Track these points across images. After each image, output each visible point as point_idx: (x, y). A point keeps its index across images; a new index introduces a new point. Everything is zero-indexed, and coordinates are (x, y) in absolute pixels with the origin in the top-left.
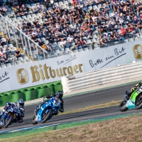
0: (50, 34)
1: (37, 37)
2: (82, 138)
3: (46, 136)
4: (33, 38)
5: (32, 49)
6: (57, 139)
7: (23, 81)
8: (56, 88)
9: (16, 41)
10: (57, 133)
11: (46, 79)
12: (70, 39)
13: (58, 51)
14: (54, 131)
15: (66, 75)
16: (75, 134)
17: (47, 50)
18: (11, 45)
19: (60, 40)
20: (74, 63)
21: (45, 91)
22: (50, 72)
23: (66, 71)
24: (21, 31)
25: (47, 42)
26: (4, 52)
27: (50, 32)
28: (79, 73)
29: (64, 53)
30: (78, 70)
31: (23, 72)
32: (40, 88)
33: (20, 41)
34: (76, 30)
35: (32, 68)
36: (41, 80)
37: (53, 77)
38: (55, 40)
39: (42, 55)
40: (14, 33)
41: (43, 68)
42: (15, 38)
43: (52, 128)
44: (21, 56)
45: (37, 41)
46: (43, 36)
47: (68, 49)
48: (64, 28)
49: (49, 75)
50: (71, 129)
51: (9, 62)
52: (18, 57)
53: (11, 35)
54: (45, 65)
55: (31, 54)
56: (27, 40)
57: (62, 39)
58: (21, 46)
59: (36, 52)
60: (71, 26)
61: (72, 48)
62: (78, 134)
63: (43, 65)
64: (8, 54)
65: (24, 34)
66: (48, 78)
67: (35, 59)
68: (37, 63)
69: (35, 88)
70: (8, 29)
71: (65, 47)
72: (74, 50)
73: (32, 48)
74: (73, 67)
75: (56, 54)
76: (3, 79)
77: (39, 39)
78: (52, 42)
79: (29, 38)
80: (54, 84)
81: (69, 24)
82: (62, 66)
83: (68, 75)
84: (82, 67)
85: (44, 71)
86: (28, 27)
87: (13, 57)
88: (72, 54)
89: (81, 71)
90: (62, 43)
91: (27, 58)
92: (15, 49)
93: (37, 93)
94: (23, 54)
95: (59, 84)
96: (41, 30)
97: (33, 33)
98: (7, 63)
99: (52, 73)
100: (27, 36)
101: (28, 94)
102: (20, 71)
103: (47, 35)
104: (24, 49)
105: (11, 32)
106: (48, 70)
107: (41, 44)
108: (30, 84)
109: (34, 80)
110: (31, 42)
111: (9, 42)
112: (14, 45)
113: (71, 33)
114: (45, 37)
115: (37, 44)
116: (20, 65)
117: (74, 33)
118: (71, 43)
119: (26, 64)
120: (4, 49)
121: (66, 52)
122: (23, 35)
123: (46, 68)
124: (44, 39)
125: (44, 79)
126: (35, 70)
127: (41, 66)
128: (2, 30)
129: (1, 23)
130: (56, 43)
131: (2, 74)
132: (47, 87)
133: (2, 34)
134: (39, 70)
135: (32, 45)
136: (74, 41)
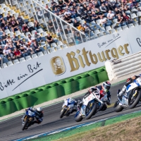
0: (85, 12)
1: (70, 17)
2: (137, 133)
3: (93, 134)
4: (66, 19)
6: (107, 137)
8: (99, 76)
9: (47, 24)
10: (106, 129)
11: (86, 66)
13: (98, 32)
14: (102, 128)
15: (110, 58)
16: (128, 128)
18: (41, 30)
19: (99, 18)
20: (118, 44)
21: (87, 80)
22: (90, 57)
23: (110, 53)
24: (51, 12)
25: (83, 22)
26: (33, 38)
27: (85, 9)
28: (126, 55)
29: (105, 33)
30: (124, 51)
31: (58, 61)
32: (80, 78)
33: (51, 24)
34: (117, 3)
35: (68, 55)
36: (81, 68)
37: (95, 63)
38: (93, 18)
39: (79, 38)
40: (43, 15)
41: (81, 53)
42: (45, 21)
43: (100, 124)
44: (53, 42)
45: (72, 22)
46: (78, 15)
47: (109, 28)
48: (101, 3)
49: (90, 61)
50: (123, 124)
51: (40, 50)
52: (50, 43)
53: (40, 17)
54: (84, 49)
55: (66, 38)
56: (59, 21)
58: (52, 30)
59: (72, 35)
61: (115, 25)
62: (132, 128)
63: (81, 50)
64: (38, 40)
65: (55, 15)
66: (89, 64)
67: (71, 44)
68: (74, 48)
69: (74, 78)
70: (35, 11)
71: (106, 25)
73: (66, 31)
74: (117, 48)
75: (95, 35)
76: (35, 71)
77: (73, 19)
78: (89, 21)
79: (61, 19)
80: (97, 71)
82: (104, 48)
83: (112, 59)
84: (128, 48)
85: (83, 56)
87: (44, 44)
88: (115, 32)
89: (128, 53)
90: (101, 21)
91: (61, 43)
92: (46, 34)
93: (78, 83)
94: (56, 39)
95: (103, 70)
96: (74, 8)
98: (38, 51)
99: (93, 58)
100: (58, 17)
101: (67, 87)
102: (54, 60)
103: (83, 14)
104: (57, 32)
105: (39, 14)
106: (88, 55)
107: (76, 25)
108: (68, 74)
109: (73, 69)
110: (64, 24)
111: (38, 27)
112: (45, 29)
114: (80, 16)
115: (71, 25)
116: (54, 53)
117: (114, 7)
118: (112, 19)
119: (61, 50)
120: (33, 35)
121: (108, 31)
122: (53, 17)
123: (85, 52)
124: (79, 18)
125: (84, 66)
126: (72, 57)
127: (79, 51)
128: (28, 13)
129: (25, 4)
130: (94, 22)
131: (34, 65)
132: (88, 75)
133: (29, 17)
134: (76, 56)
135: (66, 27)
136: (117, 17)
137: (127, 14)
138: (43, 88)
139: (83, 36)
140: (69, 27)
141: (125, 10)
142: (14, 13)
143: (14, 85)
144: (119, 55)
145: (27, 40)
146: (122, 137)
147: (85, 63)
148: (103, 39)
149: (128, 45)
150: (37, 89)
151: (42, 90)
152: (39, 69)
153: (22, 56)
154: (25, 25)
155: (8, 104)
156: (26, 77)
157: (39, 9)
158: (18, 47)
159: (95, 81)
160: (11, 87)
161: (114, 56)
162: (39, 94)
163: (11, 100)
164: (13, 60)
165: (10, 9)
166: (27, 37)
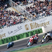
0: (36, 11)
2: (51, 49)
5: (30, 17)
6: (41, 50)
7: (27, 29)
8: (40, 31)
10: (41, 48)
12: (44, 12)
13: (40, 17)
16: (48, 48)
17: (36, 17)
18: (22, 16)
19: (40, 13)
22: (37, 25)
24: (25, 10)
25: (35, 14)
26: (20, 19)
27: (36, 10)
28: (48, 25)
29: (42, 18)
30: (48, 24)
31: (27, 26)
32: (34, 31)
33: (25, 14)
34: (46, 9)
35: (30, 24)
37: (39, 27)
38: (38, 13)
39: (34, 19)
40: (23, 11)
41: (34, 24)
42: (24, 13)
43: (39, 46)
47: (43, 16)
48: (41, 8)
50: (47, 46)
52: (25, 20)
53: (22, 12)
54: (35, 23)
55: (30, 19)
56: (28, 13)
57: (41, 12)
58: (26, 16)
59: (32, 18)
60: (44, 7)
61: (45, 15)
65: (27, 11)
66: (37, 27)
67: (31, 21)
69: (32, 31)
70: (21, 10)
71: (42, 15)
72: (46, 16)
74: (46, 23)
75: (39, 18)
76: (20, 29)
77: (32, 13)
78: (37, 14)
79: (29, 13)
80: (39, 29)
81: (43, 6)
82: (42, 23)
83: (44, 26)
84: (49, 23)
86: (28, 9)
87: (23, 21)
88: (45, 18)
89: (49, 24)
90: (41, 14)
91: (28, 20)
92: (24, 17)
93: (33, 33)
95: (41, 29)
96: (33, 10)
97: (30, 11)
98: (21, 23)
99: (38, 25)
100: (28, 12)
101: (29, 34)
103: (35, 11)
104: (27, 17)
105: (22, 11)
106: (37, 24)
107: (33, 15)
108: (30, 30)
109: (32, 29)
110: (29, 14)
111: (21, 15)
113: (44, 10)
115: (32, 15)
116: (26, 23)
118: (44, 14)
119: (28, 23)
121: (43, 17)
122: (26, 12)
124: (34, 13)
125: (35, 28)
126: (32, 25)
127: (34, 23)
128: (18, 10)
129: (18, 8)
130: (39, 14)
131: (19, 27)
132: (36, 31)
133: (18, 12)
134: (33, 25)
135: (30, 15)
136: (46, 13)
137: (49, 12)
138: (22, 34)
139: (35, 18)
140: (31, 16)
141: (49, 11)
142: (14, 10)
143: (13, 33)
144: (46, 25)
145: (18, 19)
146: (46, 50)
147: (35, 27)
148: (41, 20)
149: (49, 22)
150: (20, 34)
151: (22, 35)
152: (21, 28)
153: (16, 24)
154: (17, 14)
155: (11, 39)
156: (17, 30)
157: (22, 9)
158: (15, 21)
159: (38, 33)
160: (12, 33)
161: (45, 25)
162: (21, 36)
163: (12, 37)
164: (13, 25)
165: (13, 9)
166: (18, 18)
